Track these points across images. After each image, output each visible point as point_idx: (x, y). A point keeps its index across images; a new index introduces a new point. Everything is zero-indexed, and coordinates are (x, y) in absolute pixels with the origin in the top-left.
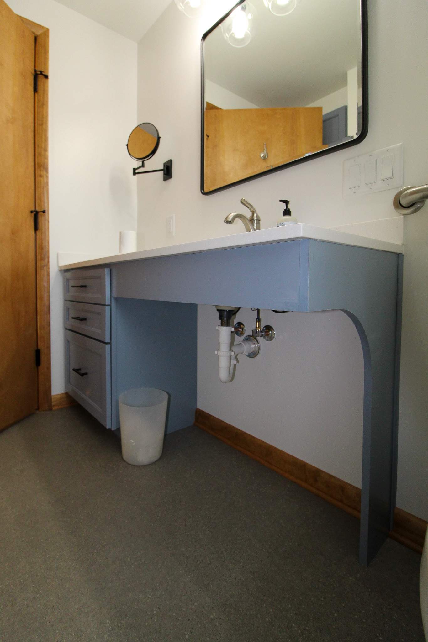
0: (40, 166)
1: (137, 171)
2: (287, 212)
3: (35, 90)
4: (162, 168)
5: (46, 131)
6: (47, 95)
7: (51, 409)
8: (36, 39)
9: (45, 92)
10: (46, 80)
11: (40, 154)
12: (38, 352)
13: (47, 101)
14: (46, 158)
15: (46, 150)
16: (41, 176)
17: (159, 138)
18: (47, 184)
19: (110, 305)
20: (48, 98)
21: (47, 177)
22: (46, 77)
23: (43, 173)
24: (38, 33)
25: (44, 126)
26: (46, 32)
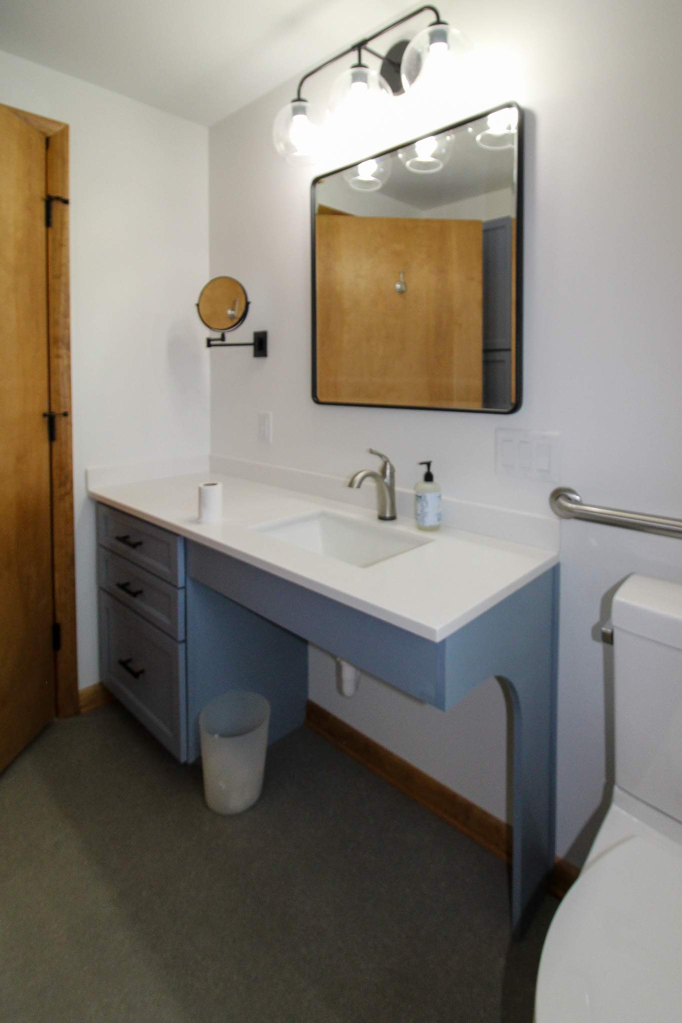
0: (56, 341)
1: (212, 343)
2: (429, 477)
3: (48, 223)
4: (251, 340)
5: (67, 285)
6: (67, 229)
7: (77, 712)
8: (48, 141)
9: (64, 225)
10: (65, 206)
11: (57, 323)
12: (56, 629)
13: (67, 239)
14: (67, 327)
15: (67, 315)
16: (58, 356)
17: (247, 304)
18: (69, 367)
19: (185, 588)
20: (68, 234)
21: (69, 357)
22: (66, 202)
23: (63, 351)
24: (50, 134)
25: (63, 279)
26: (64, 131)
